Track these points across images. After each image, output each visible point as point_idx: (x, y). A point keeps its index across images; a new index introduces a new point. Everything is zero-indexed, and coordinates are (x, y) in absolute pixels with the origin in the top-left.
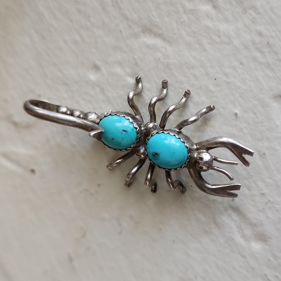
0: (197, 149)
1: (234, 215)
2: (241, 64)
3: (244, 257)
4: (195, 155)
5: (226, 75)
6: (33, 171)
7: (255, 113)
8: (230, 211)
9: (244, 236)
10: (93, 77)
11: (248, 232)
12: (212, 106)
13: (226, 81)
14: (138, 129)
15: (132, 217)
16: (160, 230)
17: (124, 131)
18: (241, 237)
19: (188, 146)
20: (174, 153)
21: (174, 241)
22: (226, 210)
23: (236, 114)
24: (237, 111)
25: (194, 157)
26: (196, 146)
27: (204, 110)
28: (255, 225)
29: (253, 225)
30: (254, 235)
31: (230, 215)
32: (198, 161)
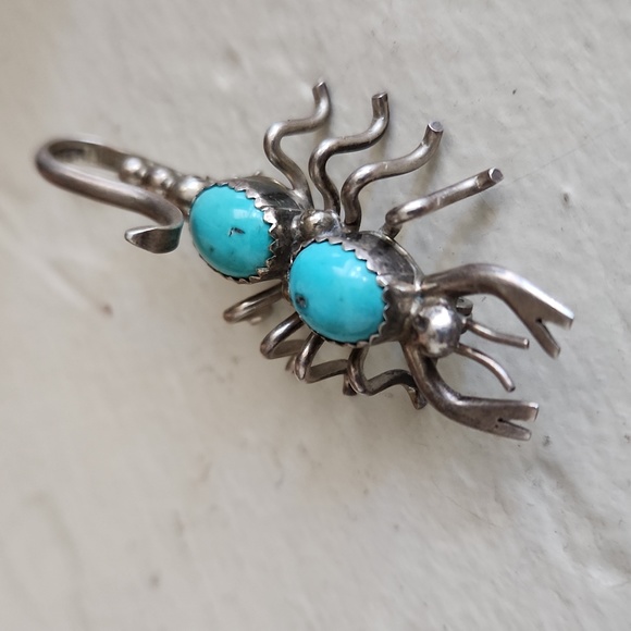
0: (423, 294)
1: (548, 485)
2: (588, 45)
3: (567, 602)
4: (413, 311)
5: (545, 79)
6: (107, 310)
7: (619, 199)
8: (539, 473)
9: (570, 547)
10: (223, 80)
11: (584, 537)
12: (491, 173)
13: (542, 98)
14: (273, 226)
15: (304, 450)
16: (366, 492)
17: (236, 230)
18: (565, 548)
19: (385, 283)
20: (341, 300)
21: (396, 527)
22: (529, 468)
23: (566, 198)
24: (568, 189)
25: (408, 314)
26: (421, 284)
27: (470, 184)
28: (603, 524)
29: (597, 521)
30: (599, 548)
31: (537, 484)
32: (415, 327)
